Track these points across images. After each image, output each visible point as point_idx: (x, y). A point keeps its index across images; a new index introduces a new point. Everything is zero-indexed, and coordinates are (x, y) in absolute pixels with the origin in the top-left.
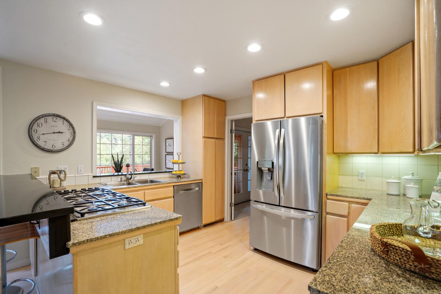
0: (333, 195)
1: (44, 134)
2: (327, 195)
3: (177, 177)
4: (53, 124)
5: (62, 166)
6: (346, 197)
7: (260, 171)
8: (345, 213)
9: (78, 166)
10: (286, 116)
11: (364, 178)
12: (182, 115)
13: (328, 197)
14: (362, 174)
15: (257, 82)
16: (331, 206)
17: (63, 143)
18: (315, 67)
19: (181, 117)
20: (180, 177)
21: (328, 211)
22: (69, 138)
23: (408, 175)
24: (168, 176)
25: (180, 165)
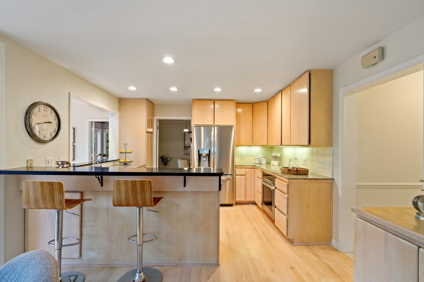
0: (239, 166)
1: (39, 124)
2: (236, 166)
3: (124, 164)
4: (45, 113)
5: (49, 158)
6: (244, 166)
7: (200, 156)
8: (244, 173)
9: (61, 157)
10: (215, 124)
11: (243, 158)
12: (119, 111)
13: (237, 167)
14: (242, 156)
15: (196, 101)
16: (238, 171)
17: (51, 134)
18: (231, 101)
19: (119, 112)
20: (127, 164)
21: (236, 174)
22: (55, 129)
23: (261, 155)
24: (112, 165)
25: (126, 154)
